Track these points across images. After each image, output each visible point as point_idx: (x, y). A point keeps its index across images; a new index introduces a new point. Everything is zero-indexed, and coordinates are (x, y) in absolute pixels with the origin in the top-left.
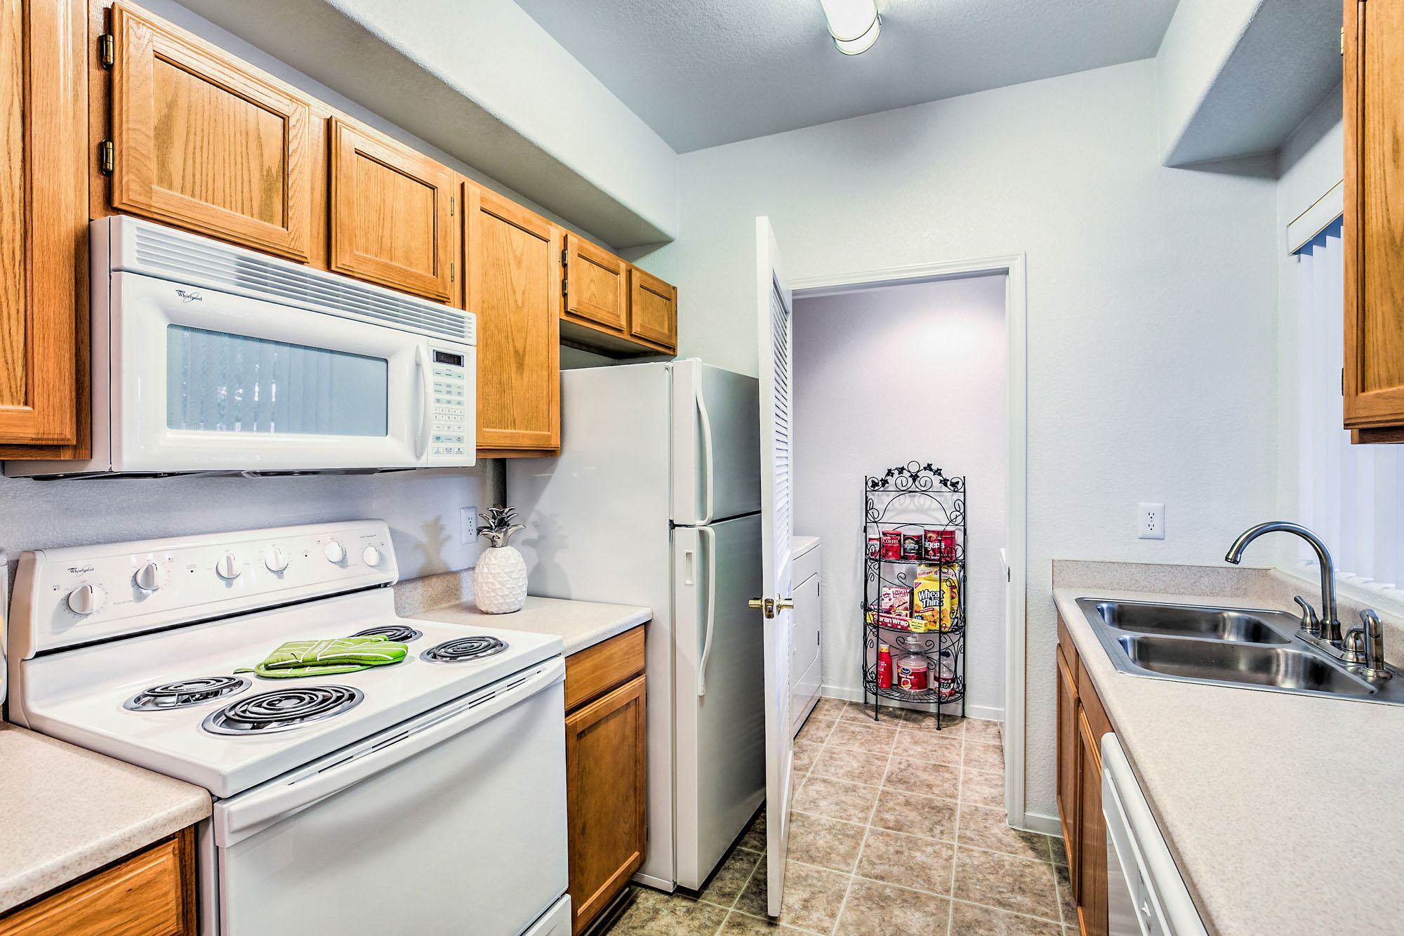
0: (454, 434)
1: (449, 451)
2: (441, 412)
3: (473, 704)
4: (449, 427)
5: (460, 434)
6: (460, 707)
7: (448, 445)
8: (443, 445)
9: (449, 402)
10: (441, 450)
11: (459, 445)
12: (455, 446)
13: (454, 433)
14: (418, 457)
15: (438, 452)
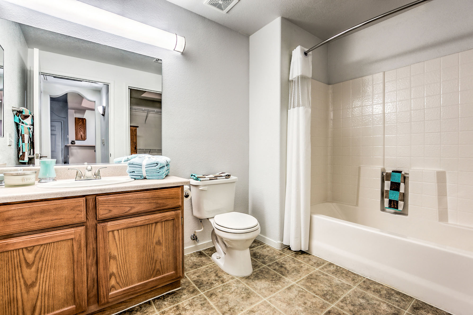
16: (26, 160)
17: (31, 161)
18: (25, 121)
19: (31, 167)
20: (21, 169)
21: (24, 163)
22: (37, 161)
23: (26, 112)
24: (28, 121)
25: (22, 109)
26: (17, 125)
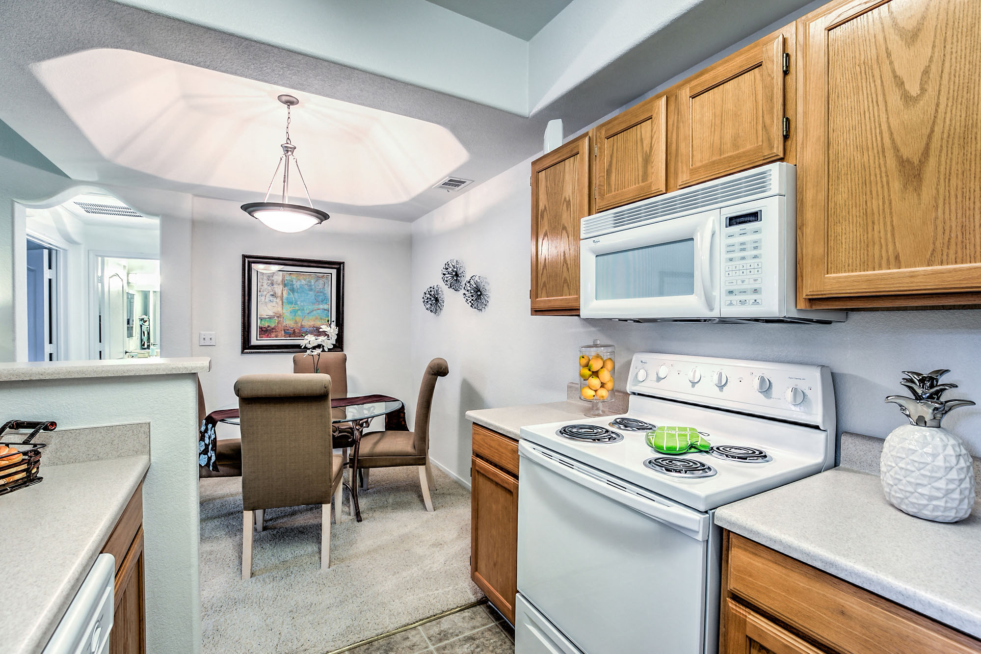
0: (749, 287)
1: (743, 303)
2: (734, 269)
3: (609, 482)
4: (743, 282)
5: (756, 286)
6: (602, 478)
7: (743, 297)
8: (735, 298)
9: (743, 258)
10: (734, 302)
11: (755, 297)
12: (751, 297)
13: (749, 285)
14: (712, 310)
15: (731, 304)
16: (146, 346)
17: (148, 347)
18: (145, 324)
19: (147, 350)
20: (143, 351)
21: (145, 349)
22: (151, 347)
23: (146, 318)
24: (147, 323)
25: (144, 317)
26: (141, 326)
